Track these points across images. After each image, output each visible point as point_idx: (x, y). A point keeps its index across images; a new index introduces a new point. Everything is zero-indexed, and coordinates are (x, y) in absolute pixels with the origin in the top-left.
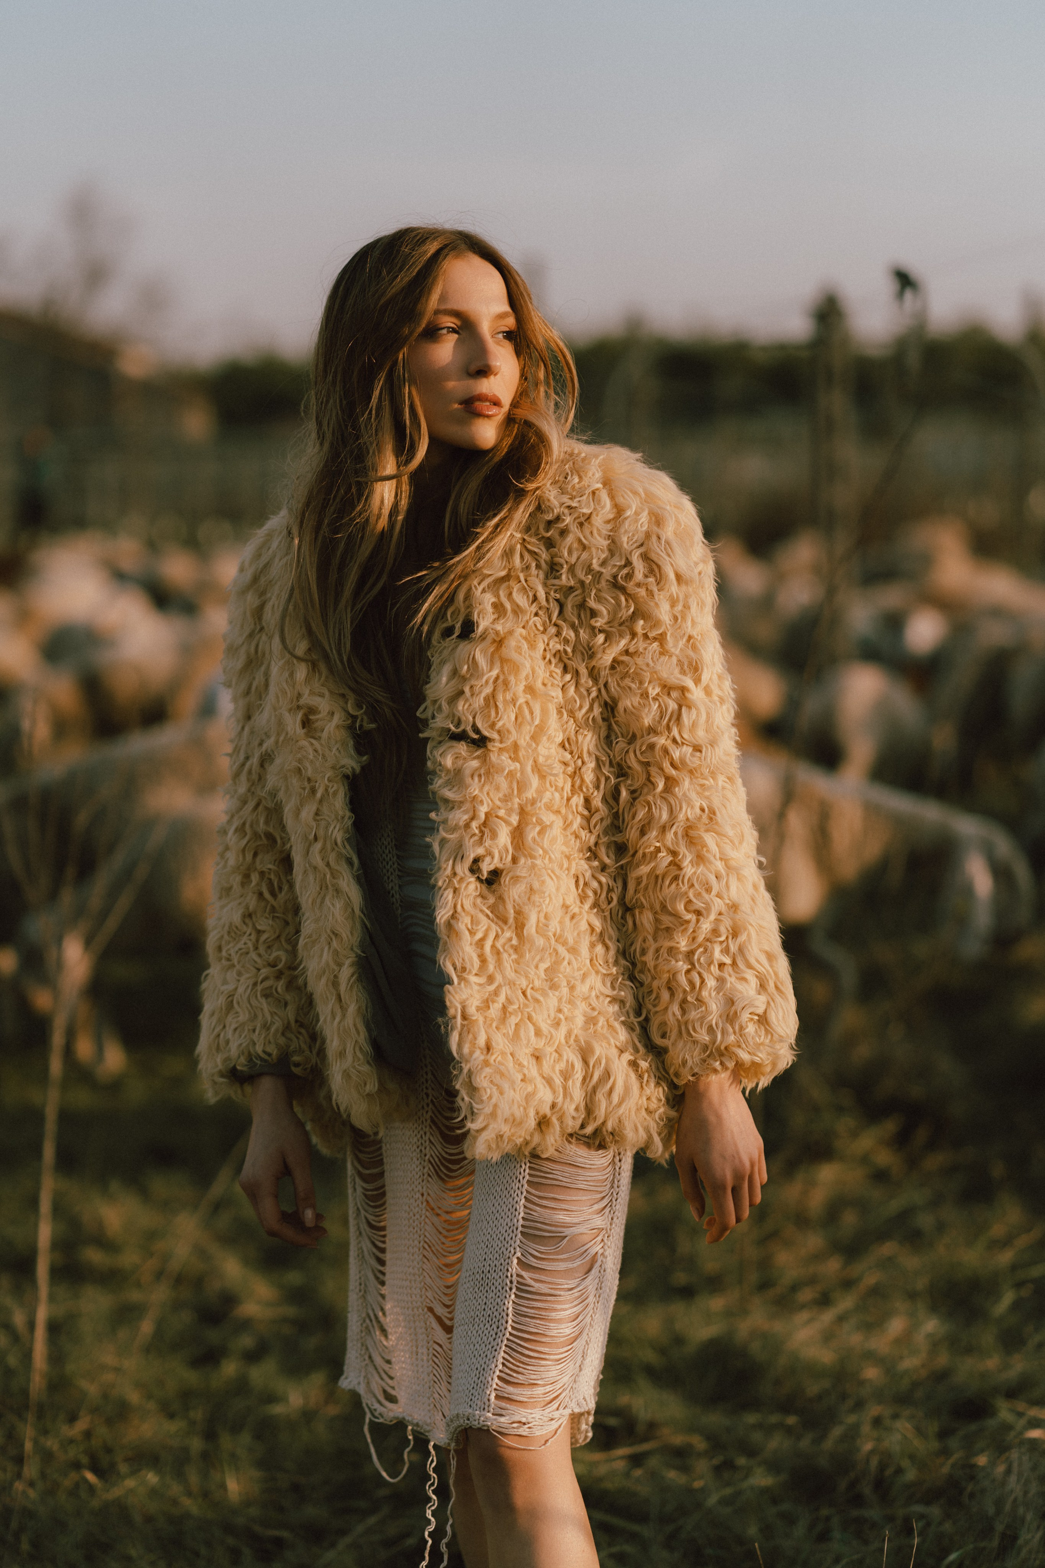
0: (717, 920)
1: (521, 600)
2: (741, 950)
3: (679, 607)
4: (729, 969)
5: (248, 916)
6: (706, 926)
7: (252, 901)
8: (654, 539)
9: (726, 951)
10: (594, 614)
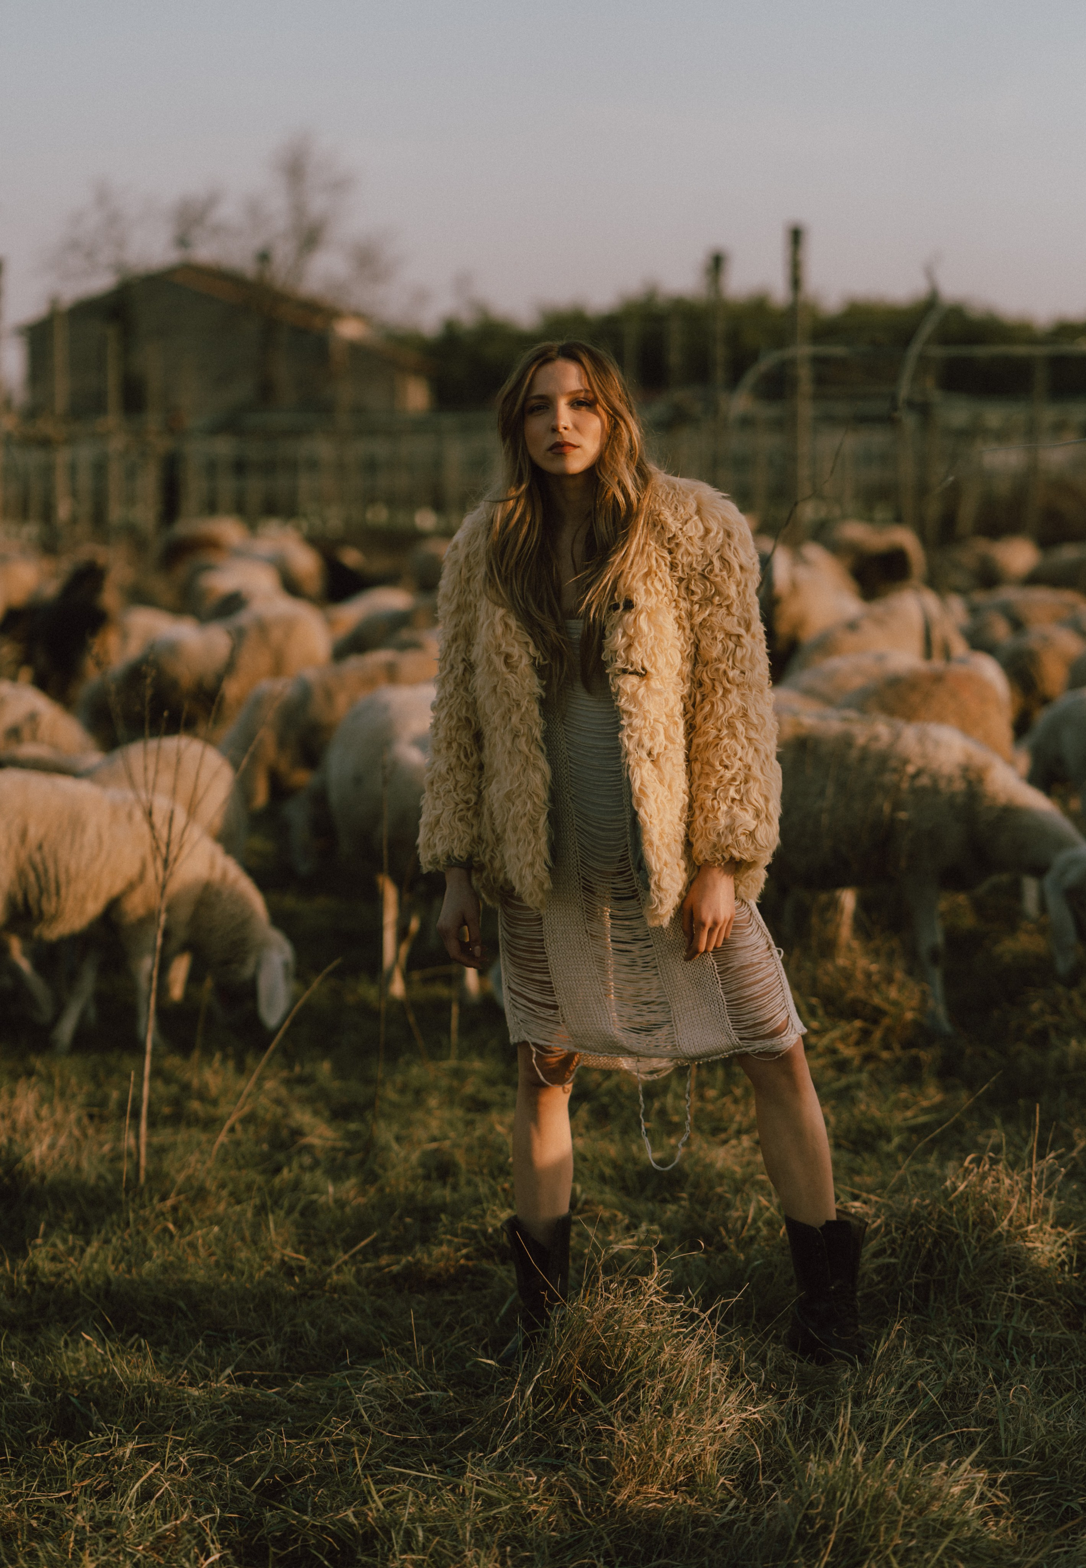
0: (737, 773)
1: (659, 586)
2: (747, 791)
3: (742, 586)
4: (736, 802)
5: (450, 769)
6: (728, 774)
7: (454, 761)
8: (727, 547)
9: (738, 791)
10: (693, 593)
